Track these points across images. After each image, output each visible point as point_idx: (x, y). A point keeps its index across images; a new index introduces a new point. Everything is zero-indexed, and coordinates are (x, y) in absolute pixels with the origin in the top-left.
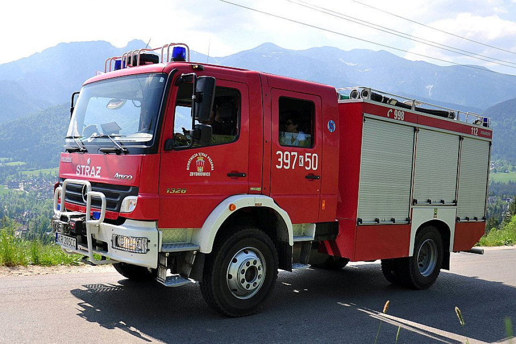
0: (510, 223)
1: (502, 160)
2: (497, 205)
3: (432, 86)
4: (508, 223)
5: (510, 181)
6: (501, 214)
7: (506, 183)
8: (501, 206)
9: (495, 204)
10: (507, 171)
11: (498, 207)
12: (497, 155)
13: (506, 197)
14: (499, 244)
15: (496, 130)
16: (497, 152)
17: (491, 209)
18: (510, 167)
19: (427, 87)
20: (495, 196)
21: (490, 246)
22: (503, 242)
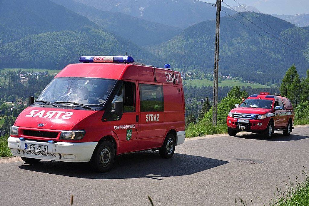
0: (203, 118)
1: (197, 69)
2: (194, 104)
3: (144, 8)
4: (202, 118)
5: (203, 86)
6: (197, 112)
7: (200, 87)
8: (197, 106)
9: (192, 104)
10: (201, 78)
11: (195, 106)
12: (193, 65)
13: (200, 98)
14: (195, 136)
15: (193, 46)
16: (193, 64)
17: (189, 108)
18: (203, 75)
19: (140, 9)
20: (192, 98)
21: (188, 138)
22: (197, 134)
